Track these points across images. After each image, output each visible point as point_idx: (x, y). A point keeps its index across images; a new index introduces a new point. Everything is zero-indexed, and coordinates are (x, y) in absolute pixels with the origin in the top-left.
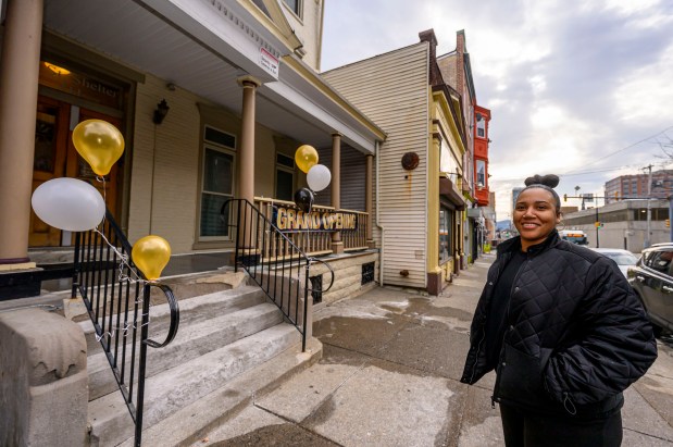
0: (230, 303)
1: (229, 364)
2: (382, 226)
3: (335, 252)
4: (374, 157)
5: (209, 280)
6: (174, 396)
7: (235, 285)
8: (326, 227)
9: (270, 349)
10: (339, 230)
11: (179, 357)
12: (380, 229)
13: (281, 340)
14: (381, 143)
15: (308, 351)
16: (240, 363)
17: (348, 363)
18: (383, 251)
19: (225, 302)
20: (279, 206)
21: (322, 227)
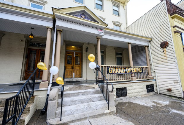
0: (92, 92)
1: (86, 107)
2: (155, 71)
3: (133, 80)
4: (148, 47)
5: (89, 86)
6: (72, 111)
7: (96, 88)
8: (127, 72)
9: (98, 106)
10: (133, 73)
11: (77, 103)
12: (155, 72)
13: (102, 104)
14: (150, 41)
15: (110, 110)
16: (89, 108)
17: (123, 118)
18: (157, 80)
19: (91, 92)
20: (109, 67)
21: (126, 72)
